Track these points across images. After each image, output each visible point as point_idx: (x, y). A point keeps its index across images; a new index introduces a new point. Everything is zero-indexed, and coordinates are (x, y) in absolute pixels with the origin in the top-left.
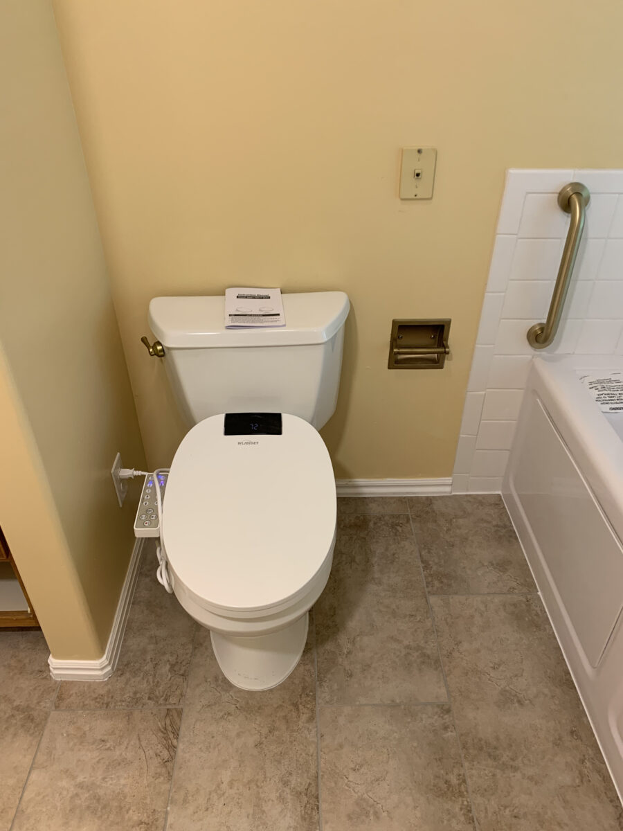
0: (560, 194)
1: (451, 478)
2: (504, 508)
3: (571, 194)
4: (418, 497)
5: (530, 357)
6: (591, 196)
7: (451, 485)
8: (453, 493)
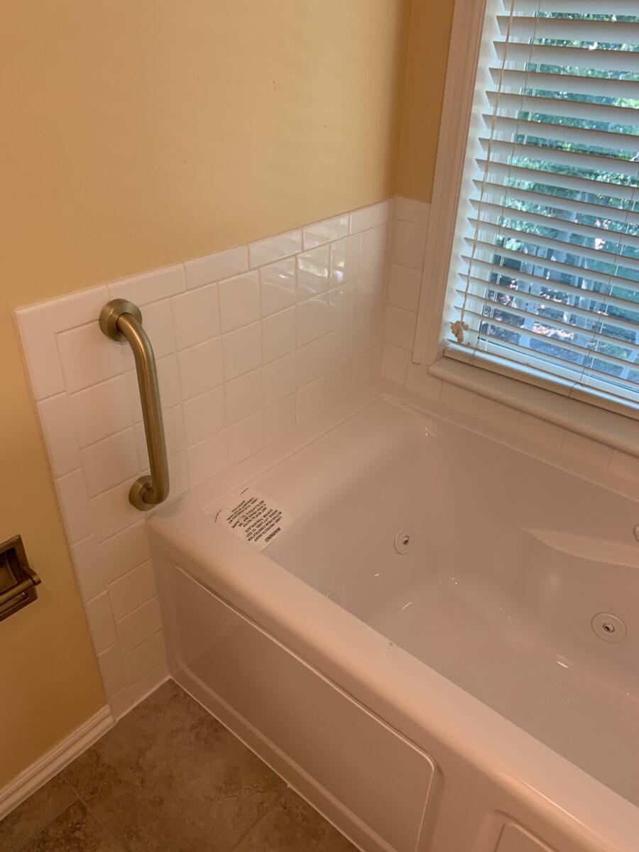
0: (101, 320)
1: (107, 706)
2: (186, 695)
3: (117, 317)
4: (75, 760)
5: (143, 520)
6: (140, 309)
7: (112, 713)
8: (118, 719)
